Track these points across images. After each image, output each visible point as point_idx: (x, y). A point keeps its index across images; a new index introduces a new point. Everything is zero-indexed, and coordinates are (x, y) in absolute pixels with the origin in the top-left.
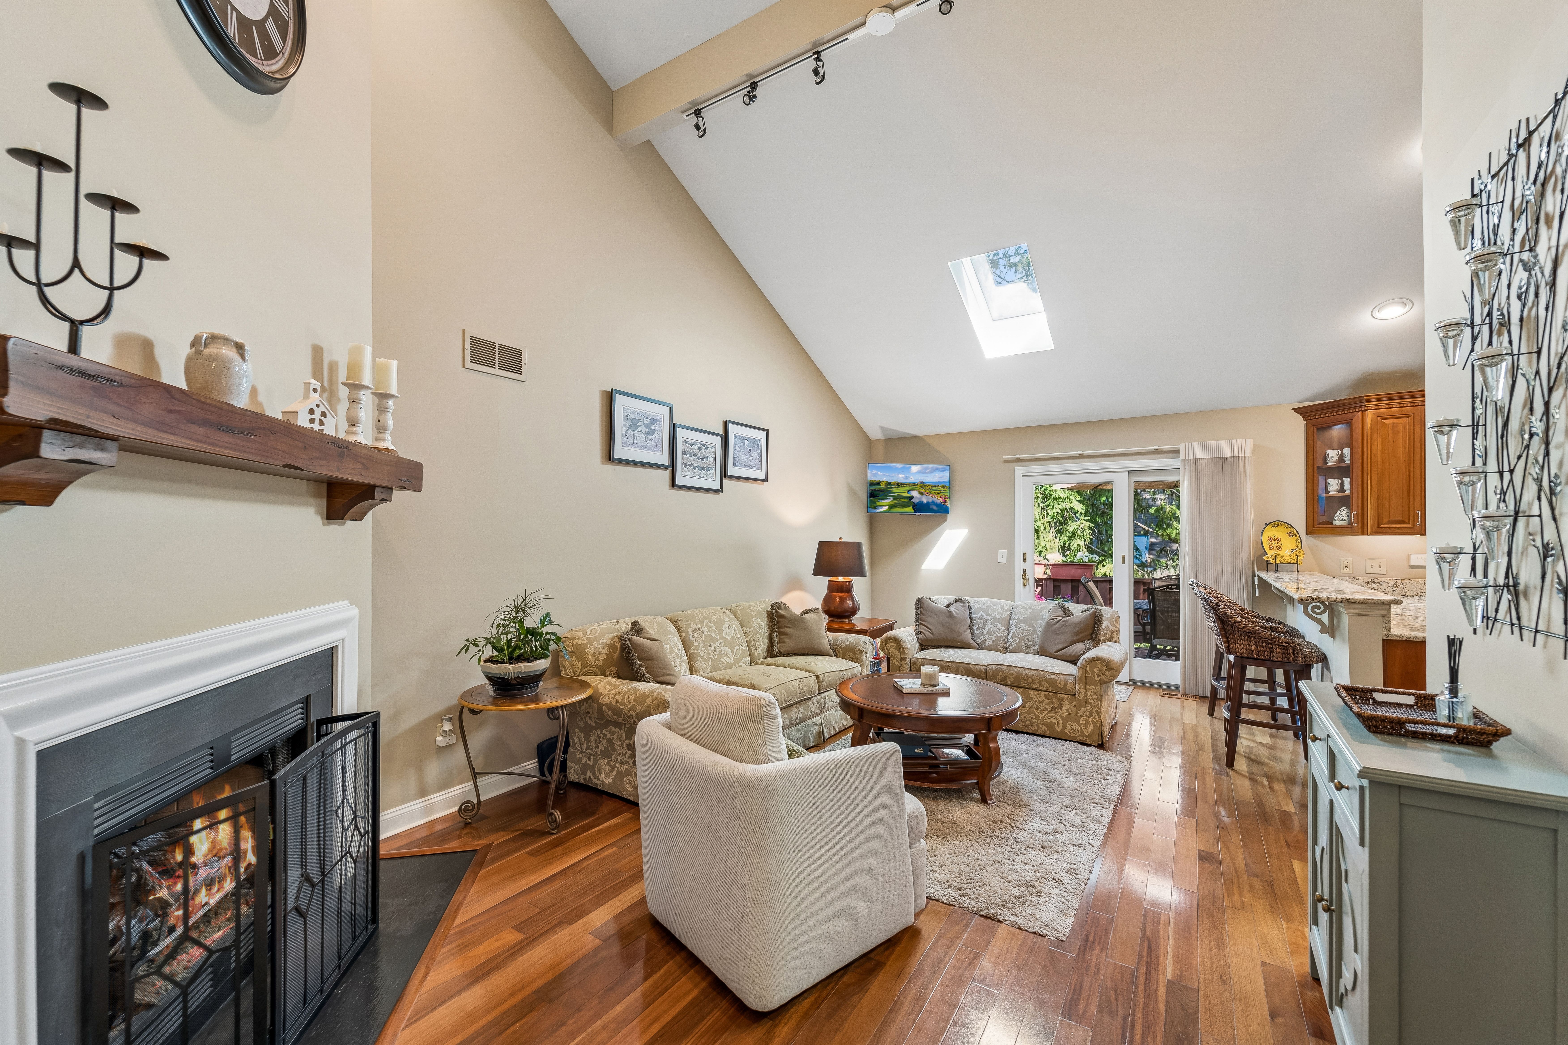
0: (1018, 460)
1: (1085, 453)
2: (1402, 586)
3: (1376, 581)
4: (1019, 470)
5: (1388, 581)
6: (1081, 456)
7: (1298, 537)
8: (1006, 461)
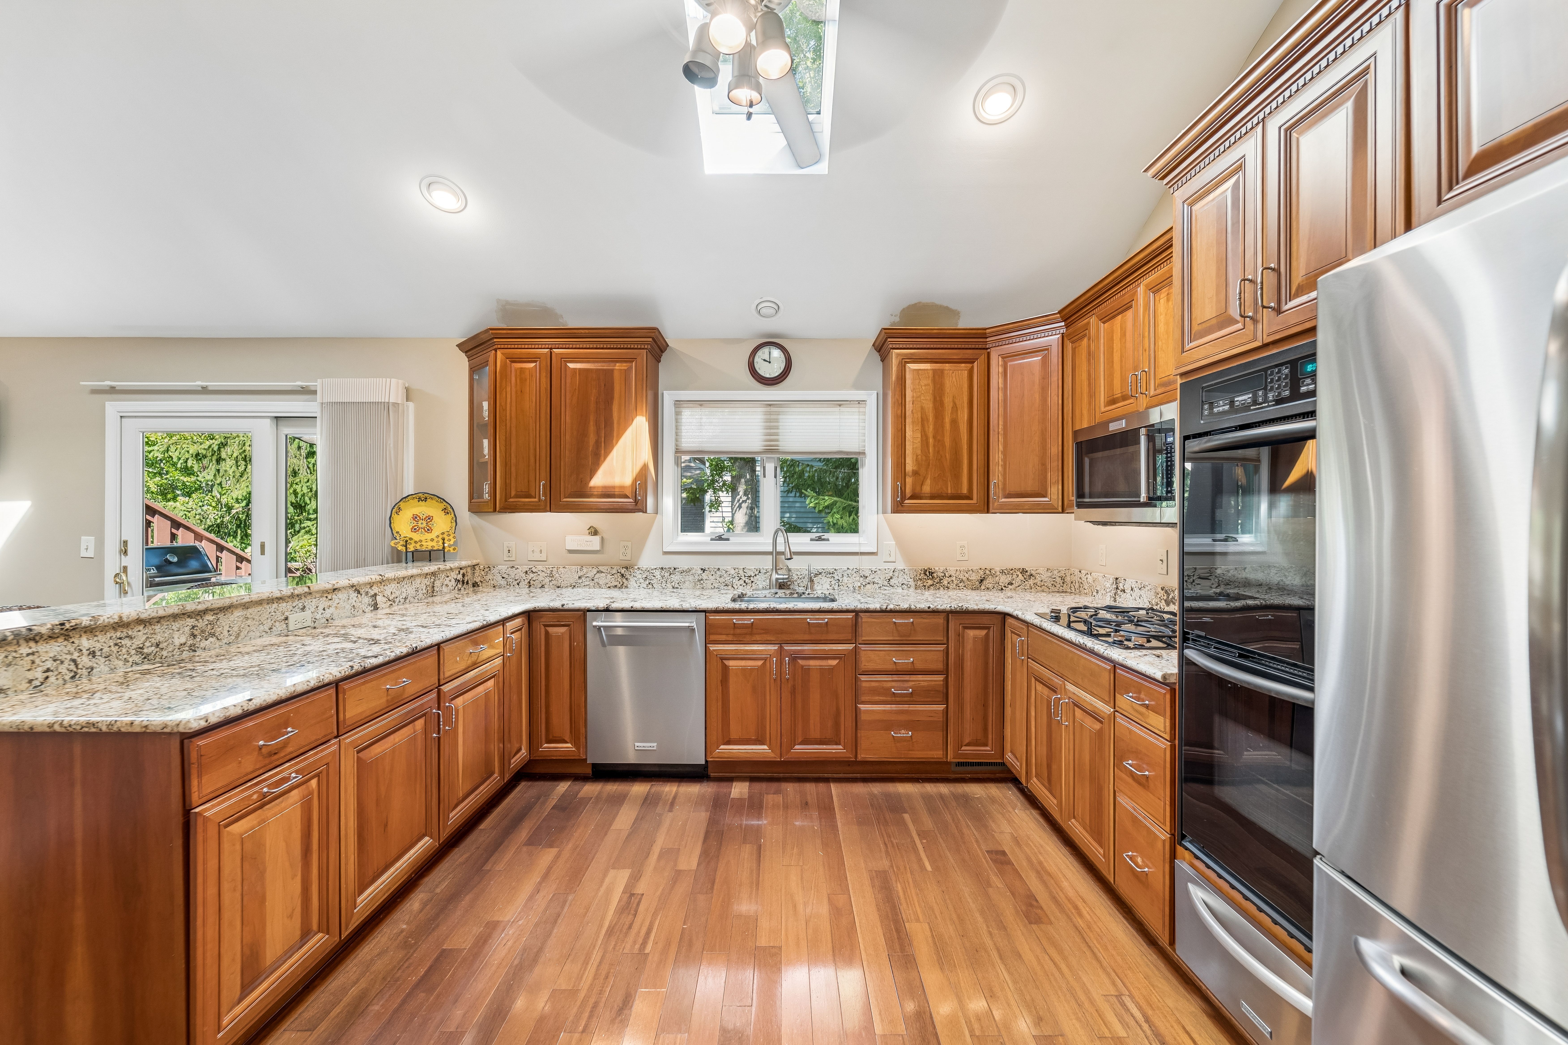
0: (113, 390)
1: (212, 384)
2: (557, 575)
3: (534, 570)
4: (113, 408)
5: (545, 570)
6: (204, 391)
7: (453, 515)
8: (95, 391)
